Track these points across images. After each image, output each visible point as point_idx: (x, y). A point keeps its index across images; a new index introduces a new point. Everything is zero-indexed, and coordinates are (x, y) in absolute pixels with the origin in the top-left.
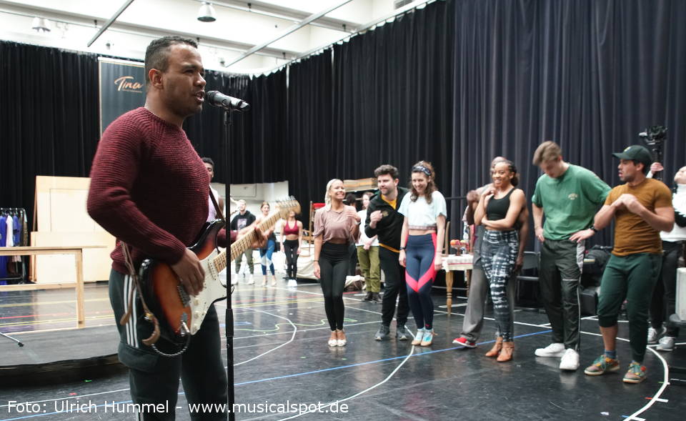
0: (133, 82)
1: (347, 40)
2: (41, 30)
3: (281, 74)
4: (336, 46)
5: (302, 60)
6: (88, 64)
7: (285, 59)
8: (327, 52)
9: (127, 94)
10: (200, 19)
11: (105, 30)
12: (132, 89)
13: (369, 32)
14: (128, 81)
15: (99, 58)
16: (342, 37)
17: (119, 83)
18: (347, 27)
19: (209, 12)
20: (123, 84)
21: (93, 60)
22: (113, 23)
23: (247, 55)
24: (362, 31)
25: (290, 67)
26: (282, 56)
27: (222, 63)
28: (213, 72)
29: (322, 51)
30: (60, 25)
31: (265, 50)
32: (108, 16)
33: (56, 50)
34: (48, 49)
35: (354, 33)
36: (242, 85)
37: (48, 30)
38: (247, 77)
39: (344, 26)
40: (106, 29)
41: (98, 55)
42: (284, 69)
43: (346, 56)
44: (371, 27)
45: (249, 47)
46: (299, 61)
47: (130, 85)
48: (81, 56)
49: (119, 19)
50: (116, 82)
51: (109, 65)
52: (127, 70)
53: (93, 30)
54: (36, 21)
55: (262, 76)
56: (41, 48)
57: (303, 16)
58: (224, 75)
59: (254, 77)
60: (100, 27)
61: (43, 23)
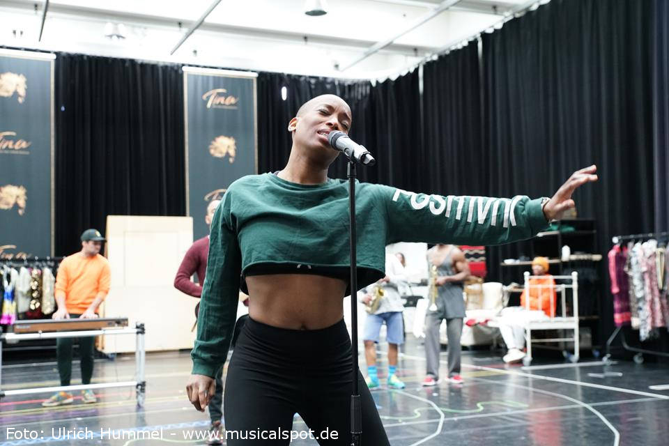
0: (225, 96)
1: (499, 26)
2: (115, 38)
3: (412, 77)
4: (484, 35)
5: (440, 57)
6: (170, 76)
7: (416, 56)
8: (473, 44)
9: (219, 111)
10: (308, 13)
11: (191, 34)
12: (224, 105)
13: (529, 13)
14: (219, 95)
15: (184, 69)
16: (493, 22)
17: (208, 98)
18: (499, 9)
19: (319, 3)
20: (213, 100)
21: (176, 72)
22: (201, 25)
23: (367, 55)
24: (519, 13)
25: (425, 67)
26: (413, 54)
27: (337, 66)
28: (325, 78)
29: (466, 44)
30: (137, 30)
31: (391, 46)
32: (196, 18)
33: (132, 62)
34: (122, 61)
35: (509, 16)
36: (362, 94)
37: (123, 38)
38: (368, 84)
39: (495, 8)
40: (193, 32)
41: (183, 65)
42: (417, 70)
43: (498, 49)
44: (531, 6)
45: (370, 44)
46: (435, 58)
47: (222, 100)
48: (162, 67)
49: (207, 20)
50: (204, 97)
51: (196, 77)
52: (218, 82)
53: (177, 34)
54: (109, 26)
55: (388, 81)
56: (115, 60)
58: (339, 81)
59: (377, 82)
60: (185, 30)
61: (116, 29)
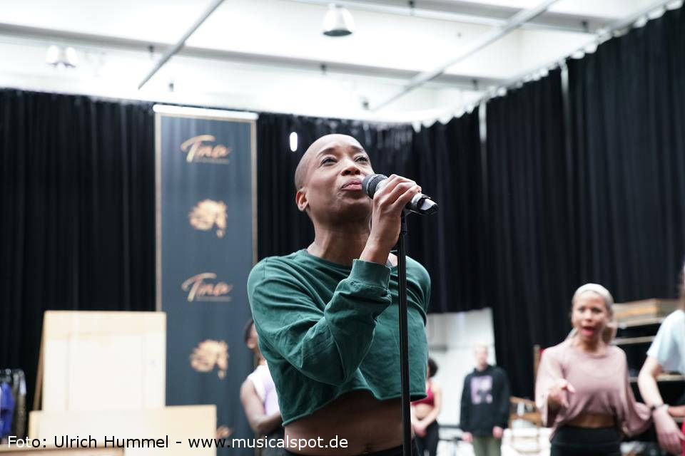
0: (213, 145)
1: (592, 49)
2: (61, 66)
3: (471, 118)
4: (570, 62)
5: (510, 92)
6: (137, 118)
7: (476, 90)
8: (555, 74)
9: (203, 166)
10: (327, 34)
11: (166, 61)
12: (211, 157)
13: (633, 31)
14: (204, 144)
15: (156, 108)
16: (583, 44)
17: (189, 148)
18: (591, 26)
19: (341, 20)
20: (195, 150)
21: (145, 112)
22: (180, 49)
23: (408, 89)
24: (619, 29)
25: (488, 105)
26: (471, 86)
27: (366, 105)
28: (350, 122)
29: (544, 73)
31: (441, 78)
32: (173, 40)
33: (85, 99)
34: (71, 98)
35: (604, 35)
36: (401, 142)
37: (73, 66)
38: (409, 128)
39: (584, 24)
40: (169, 59)
41: (155, 103)
42: (476, 110)
44: (635, 21)
45: (411, 75)
46: (502, 92)
47: (207, 151)
48: (126, 107)
49: (190, 43)
50: (184, 147)
52: (203, 126)
53: (147, 61)
54: (53, 51)
55: (437, 125)
56: (61, 97)
57: (508, 13)
58: (370, 125)
59: (422, 127)
60: (158, 56)
61: (63, 54)
